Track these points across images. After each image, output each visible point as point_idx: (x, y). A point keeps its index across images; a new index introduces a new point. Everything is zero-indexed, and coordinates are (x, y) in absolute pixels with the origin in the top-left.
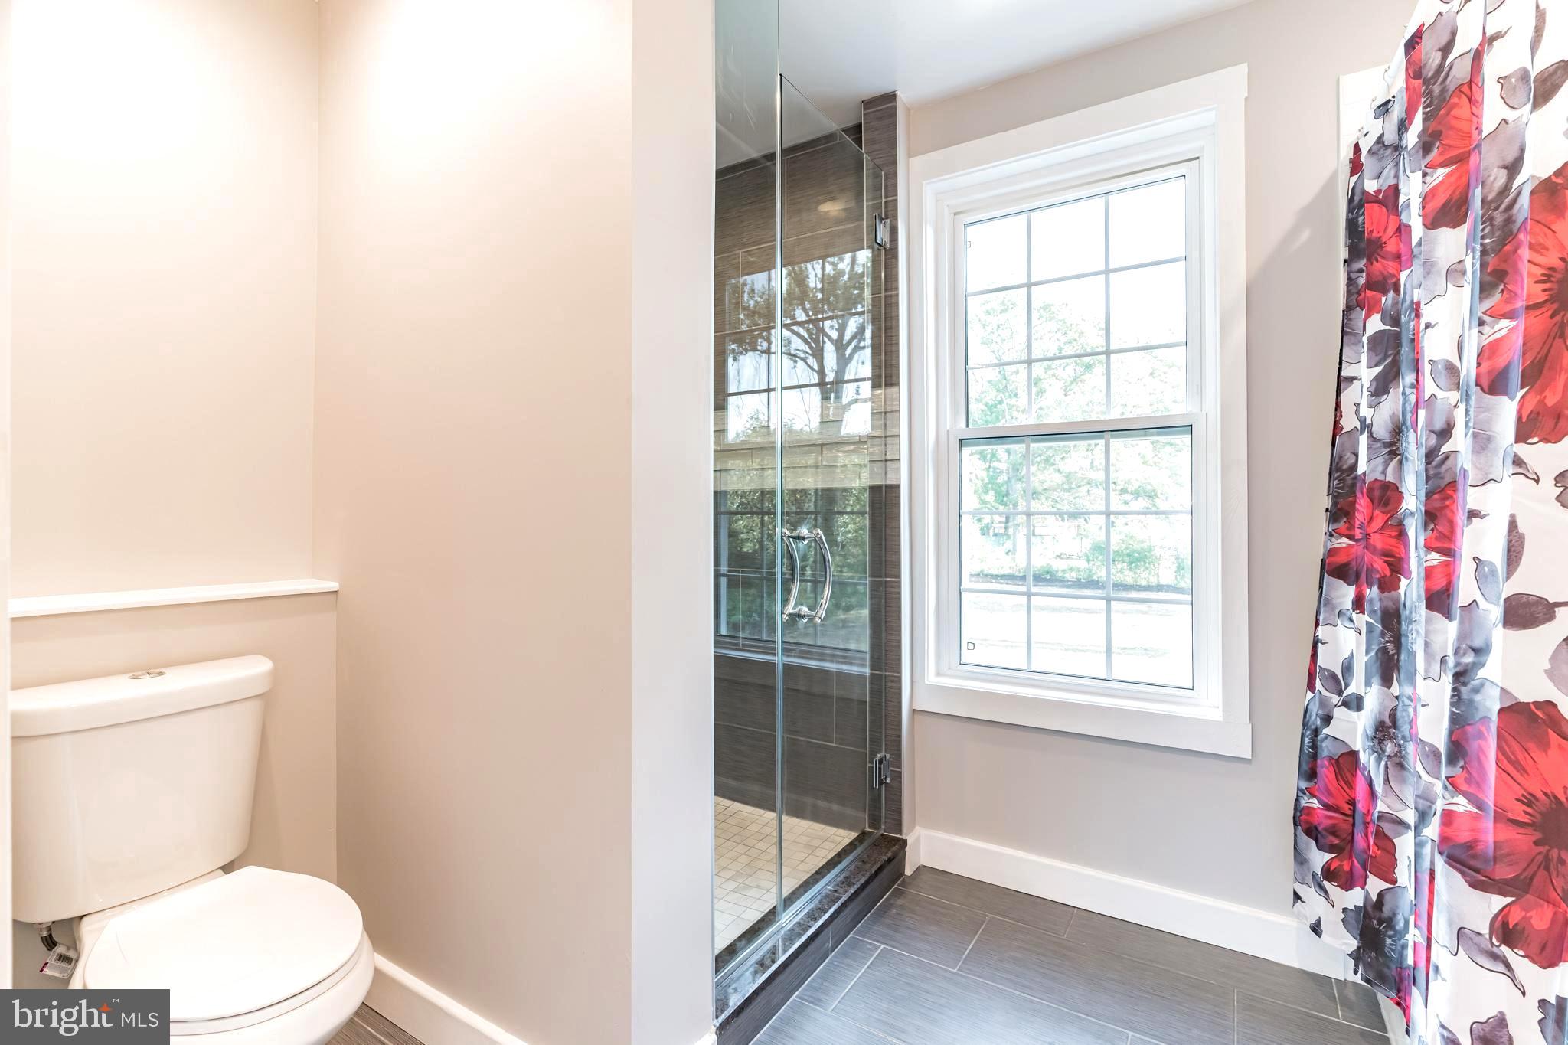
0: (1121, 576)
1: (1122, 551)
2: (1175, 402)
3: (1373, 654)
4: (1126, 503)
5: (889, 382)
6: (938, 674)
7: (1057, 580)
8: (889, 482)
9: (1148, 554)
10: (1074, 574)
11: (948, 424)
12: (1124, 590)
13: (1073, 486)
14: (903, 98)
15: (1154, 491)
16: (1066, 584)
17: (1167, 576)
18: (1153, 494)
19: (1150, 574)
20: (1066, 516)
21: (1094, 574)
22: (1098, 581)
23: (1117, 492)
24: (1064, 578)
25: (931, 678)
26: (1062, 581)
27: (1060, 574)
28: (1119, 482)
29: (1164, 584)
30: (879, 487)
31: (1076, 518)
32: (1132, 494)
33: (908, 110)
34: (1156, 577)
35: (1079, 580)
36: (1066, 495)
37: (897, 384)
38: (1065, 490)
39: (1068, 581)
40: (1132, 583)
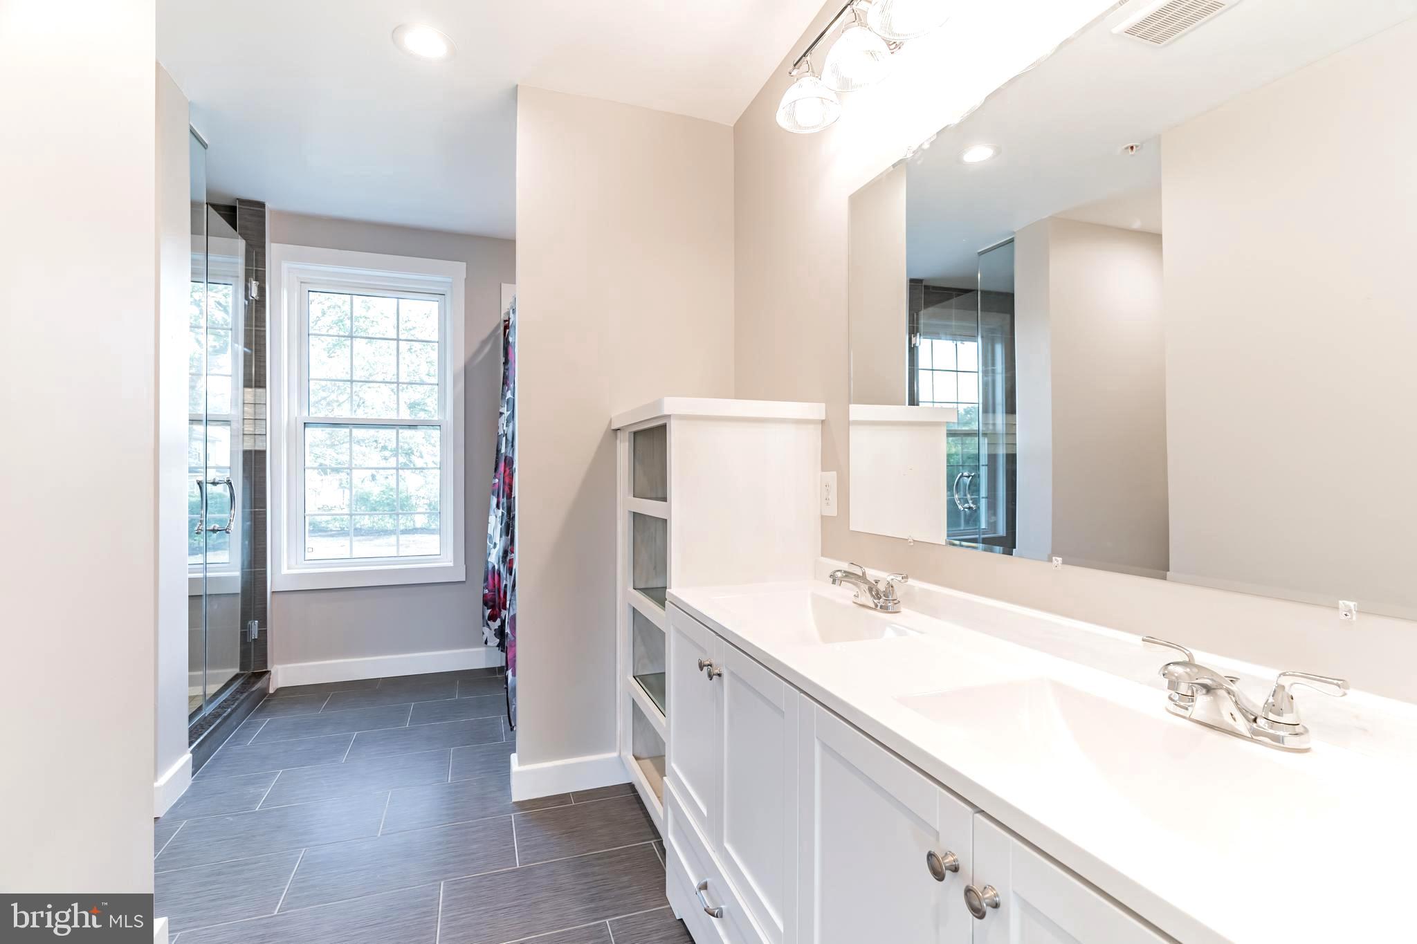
0: (382, 523)
1: (383, 502)
2: (428, 375)
3: (503, 524)
4: (386, 459)
5: (258, 385)
6: (289, 568)
7: (321, 531)
8: (257, 448)
9: (405, 503)
10: (337, 524)
11: (295, 412)
12: (385, 535)
13: (336, 443)
14: (268, 205)
15: (410, 449)
16: (330, 533)
17: (420, 521)
18: (410, 451)
19: (407, 519)
20: (328, 471)
21: (357, 523)
22: (361, 529)
23: (379, 449)
24: (328, 528)
25: (285, 571)
26: (326, 531)
27: (324, 525)
28: (380, 441)
29: (419, 527)
30: (250, 451)
31: (338, 472)
32: (391, 451)
33: (271, 211)
34: (412, 522)
35: (342, 529)
36: (330, 451)
37: (265, 387)
38: (328, 446)
39: (331, 531)
40: (391, 529)
